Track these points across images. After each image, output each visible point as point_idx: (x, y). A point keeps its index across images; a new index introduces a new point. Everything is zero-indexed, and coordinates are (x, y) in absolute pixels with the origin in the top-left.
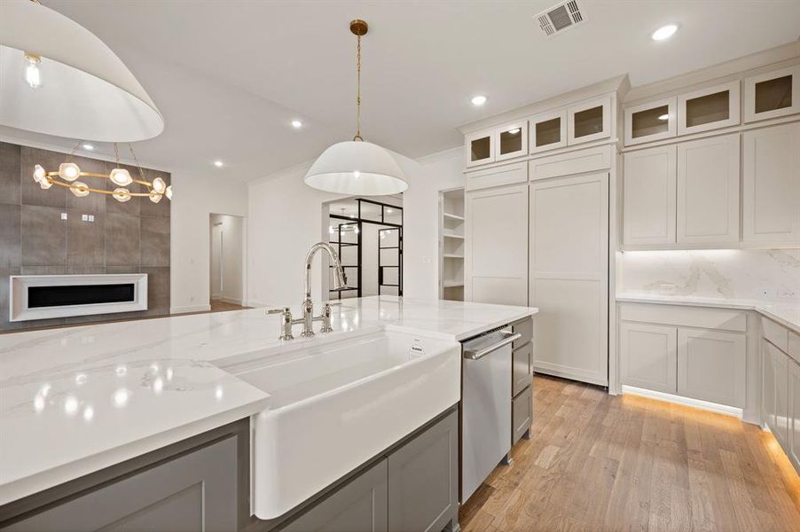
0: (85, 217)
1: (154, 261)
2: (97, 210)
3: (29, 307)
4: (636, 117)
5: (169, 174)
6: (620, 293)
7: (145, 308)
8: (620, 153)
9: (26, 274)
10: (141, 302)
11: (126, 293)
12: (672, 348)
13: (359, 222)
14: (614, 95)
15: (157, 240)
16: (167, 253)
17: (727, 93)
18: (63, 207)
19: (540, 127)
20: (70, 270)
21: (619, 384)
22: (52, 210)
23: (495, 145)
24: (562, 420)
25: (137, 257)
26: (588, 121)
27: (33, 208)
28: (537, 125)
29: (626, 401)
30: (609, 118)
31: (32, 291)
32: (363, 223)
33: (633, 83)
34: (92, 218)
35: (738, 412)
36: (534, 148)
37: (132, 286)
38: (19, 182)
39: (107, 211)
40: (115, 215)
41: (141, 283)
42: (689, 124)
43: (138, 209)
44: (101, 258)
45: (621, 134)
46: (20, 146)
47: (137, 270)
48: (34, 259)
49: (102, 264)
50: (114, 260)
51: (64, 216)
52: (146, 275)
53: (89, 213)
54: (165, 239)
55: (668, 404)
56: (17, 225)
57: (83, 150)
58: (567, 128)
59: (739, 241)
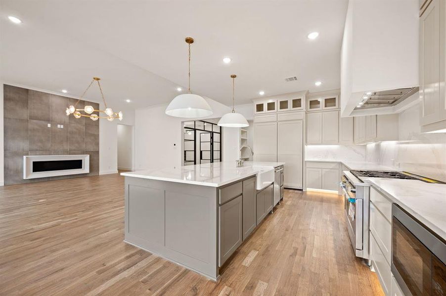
0: (59, 126)
1: (91, 148)
2: (65, 122)
3: (33, 171)
4: (311, 102)
5: (98, 104)
6: (306, 159)
7: (88, 172)
8: (306, 113)
9: (31, 155)
10: (86, 169)
11: (78, 164)
12: (320, 176)
13: (195, 130)
14: (305, 96)
15: (92, 138)
16: (97, 144)
17: (335, 98)
18: (48, 121)
19: (281, 102)
20: (52, 153)
21: (306, 188)
22: (44, 122)
23: (265, 107)
24: (290, 197)
25: (84, 146)
26: (297, 103)
27: (35, 121)
28: (280, 102)
29: (308, 193)
30: (303, 103)
31: (35, 163)
32: (197, 131)
33: (310, 92)
34: (62, 127)
35: (337, 192)
36: (279, 110)
37: (81, 161)
38: (28, 108)
39: (70, 123)
40: (73, 125)
41: (86, 160)
42: (326, 106)
43: (84, 122)
44: (67, 147)
45: (306, 108)
46: (28, 90)
47: (84, 152)
48: (35, 147)
49: (67, 150)
50: (73, 148)
51: (49, 125)
52: (89, 155)
53: (61, 124)
54: (96, 137)
55: (319, 193)
56: (27, 130)
57: (62, 93)
58: (290, 104)
59: (338, 143)
